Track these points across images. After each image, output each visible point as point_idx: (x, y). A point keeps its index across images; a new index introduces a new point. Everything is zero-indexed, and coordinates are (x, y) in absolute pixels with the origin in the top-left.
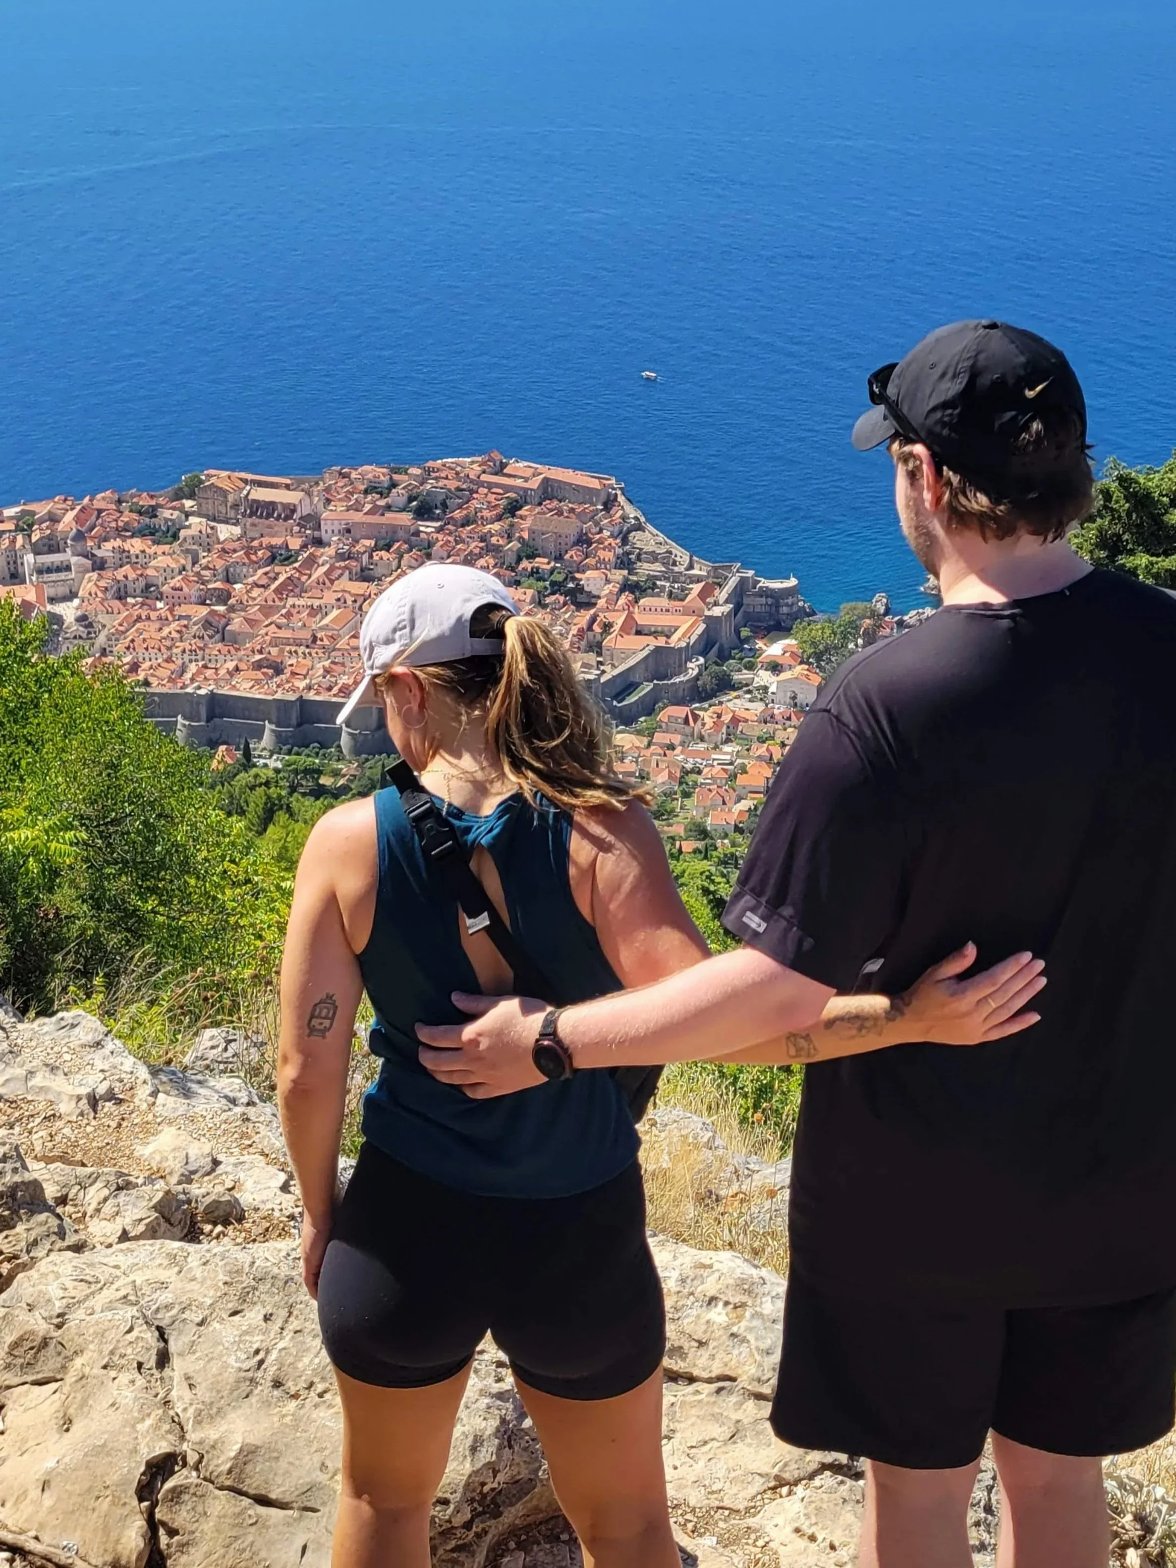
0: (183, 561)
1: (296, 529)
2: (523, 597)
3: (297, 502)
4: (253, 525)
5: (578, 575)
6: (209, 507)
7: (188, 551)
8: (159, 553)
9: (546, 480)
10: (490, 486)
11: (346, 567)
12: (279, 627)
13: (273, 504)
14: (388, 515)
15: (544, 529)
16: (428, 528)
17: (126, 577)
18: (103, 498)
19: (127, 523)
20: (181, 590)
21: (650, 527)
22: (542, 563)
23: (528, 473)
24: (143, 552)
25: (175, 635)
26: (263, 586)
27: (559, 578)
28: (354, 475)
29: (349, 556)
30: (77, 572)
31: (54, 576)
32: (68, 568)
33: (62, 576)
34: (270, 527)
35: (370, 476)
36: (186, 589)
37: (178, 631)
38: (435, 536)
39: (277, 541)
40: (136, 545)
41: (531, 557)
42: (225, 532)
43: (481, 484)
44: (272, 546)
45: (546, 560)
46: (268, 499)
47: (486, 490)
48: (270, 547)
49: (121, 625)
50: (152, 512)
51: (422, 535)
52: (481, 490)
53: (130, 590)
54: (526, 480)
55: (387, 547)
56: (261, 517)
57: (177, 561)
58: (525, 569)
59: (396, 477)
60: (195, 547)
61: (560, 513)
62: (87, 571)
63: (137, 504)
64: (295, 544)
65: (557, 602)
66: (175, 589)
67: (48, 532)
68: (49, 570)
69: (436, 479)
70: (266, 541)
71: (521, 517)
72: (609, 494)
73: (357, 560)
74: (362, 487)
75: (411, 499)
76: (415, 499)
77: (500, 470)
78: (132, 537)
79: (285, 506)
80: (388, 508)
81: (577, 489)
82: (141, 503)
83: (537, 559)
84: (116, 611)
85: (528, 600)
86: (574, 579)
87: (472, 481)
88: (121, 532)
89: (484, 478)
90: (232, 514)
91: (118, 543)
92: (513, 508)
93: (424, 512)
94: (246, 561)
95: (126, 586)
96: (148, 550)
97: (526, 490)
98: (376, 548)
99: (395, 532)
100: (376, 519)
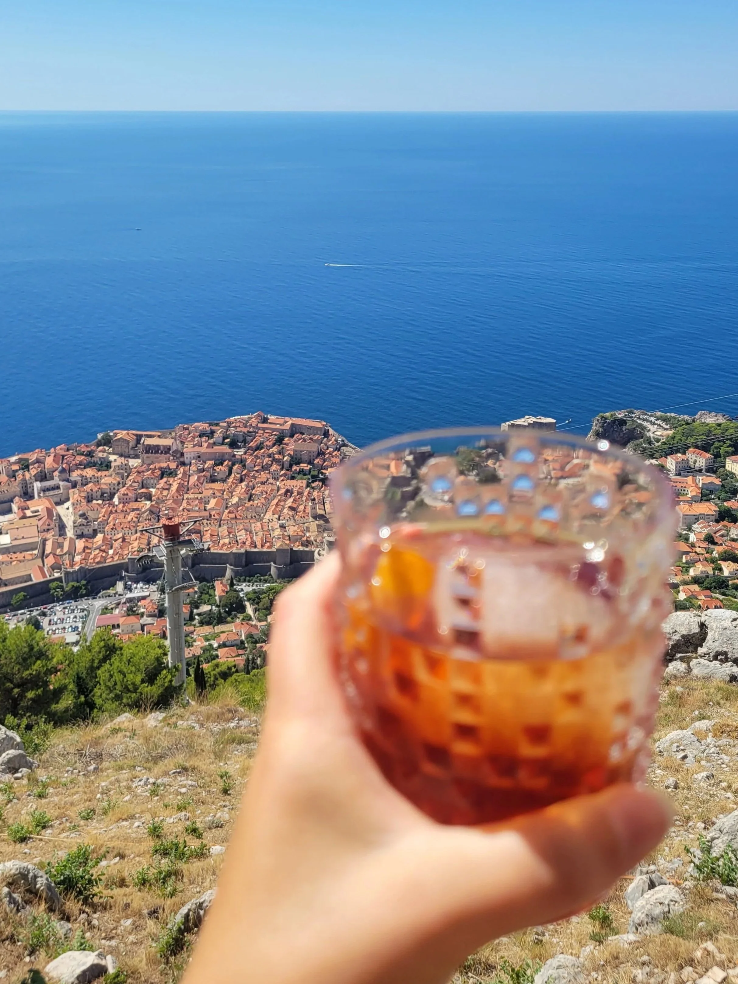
0: (118, 479)
1: (172, 458)
2: (302, 485)
3: (171, 444)
4: (148, 457)
5: (324, 471)
6: (119, 449)
7: (118, 474)
8: (103, 476)
9: (292, 425)
10: (264, 429)
11: (204, 476)
12: (189, 511)
13: (158, 446)
14: (215, 447)
15: (301, 449)
16: (239, 452)
17: (92, 490)
18: (61, 449)
19: (81, 461)
20: (127, 495)
21: (349, 444)
22: (304, 466)
23: (281, 421)
24: (94, 476)
25: (135, 519)
26: (167, 489)
27: (316, 473)
28: (191, 429)
29: (203, 470)
30: (64, 489)
31: (52, 493)
32: (58, 488)
33: (56, 492)
34: (157, 458)
35: (200, 428)
36: (130, 494)
37: (137, 518)
38: (244, 456)
39: (164, 465)
40: (89, 472)
41: (298, 463)
42: (134, 463)
43: (259, 429)
44: (162, 468)
45: (306, 465)
46: (155, 443)
47: (262, 432)
48: (160, 469)
49: (104, 516)
50: (90, 454)
51: (237, 457)
52: (260, 431)
53: (94, 496)
54: (281, 425)
55: (221, 464)
56: (152, 453)
57: (115, 480)
58: (296, 470)
59: (214, 428)
60: (121, 471)
61: (304, 440)
62: (69, 489)
63: (80, 450)
64: (173, 466)
65: (318, 486)
66: (124, 495)
67: (39, 469)
68: (48, 490)
69: (235, 427)
70: (158, 465)
71: (285, 444)
72: (325, 430)
73: (208, 471)
74: (198, 434)
75: (224, 438)
76: (227, 438)
77: (265, 420)
78: (85, 468)
79: (165, 447)
80: (214, 444)
81: (310, 428)
82: (82, 450)
83: (301, 465)
84: (95, 509)
85: (305, 486)
86: (322, 474)
87: (254, 427)
88: (78, 466)
89: (260, 425)
90: (132, 452)
91: (79, 472)
92: (280, 441)
93: (233, 445)
94: (153, 477)
95: (92, 495)
96: (96, 475)
97: (283, 430)
98: (216, 465)
99: (223, 456)
100: (210, 450)
